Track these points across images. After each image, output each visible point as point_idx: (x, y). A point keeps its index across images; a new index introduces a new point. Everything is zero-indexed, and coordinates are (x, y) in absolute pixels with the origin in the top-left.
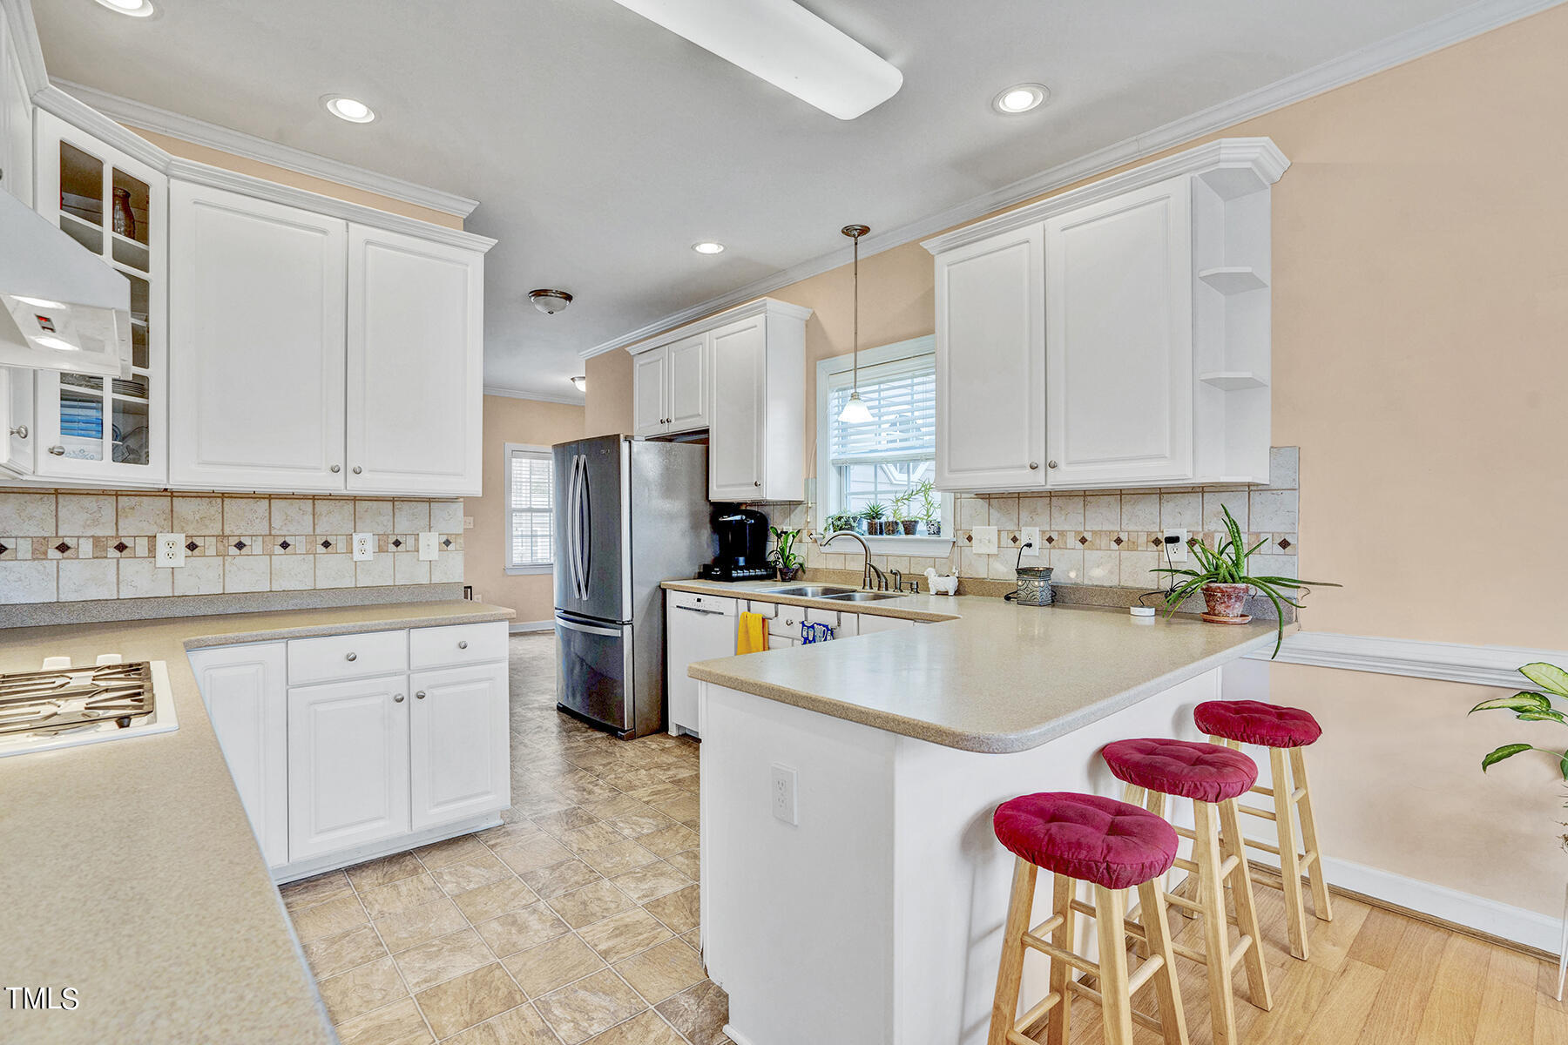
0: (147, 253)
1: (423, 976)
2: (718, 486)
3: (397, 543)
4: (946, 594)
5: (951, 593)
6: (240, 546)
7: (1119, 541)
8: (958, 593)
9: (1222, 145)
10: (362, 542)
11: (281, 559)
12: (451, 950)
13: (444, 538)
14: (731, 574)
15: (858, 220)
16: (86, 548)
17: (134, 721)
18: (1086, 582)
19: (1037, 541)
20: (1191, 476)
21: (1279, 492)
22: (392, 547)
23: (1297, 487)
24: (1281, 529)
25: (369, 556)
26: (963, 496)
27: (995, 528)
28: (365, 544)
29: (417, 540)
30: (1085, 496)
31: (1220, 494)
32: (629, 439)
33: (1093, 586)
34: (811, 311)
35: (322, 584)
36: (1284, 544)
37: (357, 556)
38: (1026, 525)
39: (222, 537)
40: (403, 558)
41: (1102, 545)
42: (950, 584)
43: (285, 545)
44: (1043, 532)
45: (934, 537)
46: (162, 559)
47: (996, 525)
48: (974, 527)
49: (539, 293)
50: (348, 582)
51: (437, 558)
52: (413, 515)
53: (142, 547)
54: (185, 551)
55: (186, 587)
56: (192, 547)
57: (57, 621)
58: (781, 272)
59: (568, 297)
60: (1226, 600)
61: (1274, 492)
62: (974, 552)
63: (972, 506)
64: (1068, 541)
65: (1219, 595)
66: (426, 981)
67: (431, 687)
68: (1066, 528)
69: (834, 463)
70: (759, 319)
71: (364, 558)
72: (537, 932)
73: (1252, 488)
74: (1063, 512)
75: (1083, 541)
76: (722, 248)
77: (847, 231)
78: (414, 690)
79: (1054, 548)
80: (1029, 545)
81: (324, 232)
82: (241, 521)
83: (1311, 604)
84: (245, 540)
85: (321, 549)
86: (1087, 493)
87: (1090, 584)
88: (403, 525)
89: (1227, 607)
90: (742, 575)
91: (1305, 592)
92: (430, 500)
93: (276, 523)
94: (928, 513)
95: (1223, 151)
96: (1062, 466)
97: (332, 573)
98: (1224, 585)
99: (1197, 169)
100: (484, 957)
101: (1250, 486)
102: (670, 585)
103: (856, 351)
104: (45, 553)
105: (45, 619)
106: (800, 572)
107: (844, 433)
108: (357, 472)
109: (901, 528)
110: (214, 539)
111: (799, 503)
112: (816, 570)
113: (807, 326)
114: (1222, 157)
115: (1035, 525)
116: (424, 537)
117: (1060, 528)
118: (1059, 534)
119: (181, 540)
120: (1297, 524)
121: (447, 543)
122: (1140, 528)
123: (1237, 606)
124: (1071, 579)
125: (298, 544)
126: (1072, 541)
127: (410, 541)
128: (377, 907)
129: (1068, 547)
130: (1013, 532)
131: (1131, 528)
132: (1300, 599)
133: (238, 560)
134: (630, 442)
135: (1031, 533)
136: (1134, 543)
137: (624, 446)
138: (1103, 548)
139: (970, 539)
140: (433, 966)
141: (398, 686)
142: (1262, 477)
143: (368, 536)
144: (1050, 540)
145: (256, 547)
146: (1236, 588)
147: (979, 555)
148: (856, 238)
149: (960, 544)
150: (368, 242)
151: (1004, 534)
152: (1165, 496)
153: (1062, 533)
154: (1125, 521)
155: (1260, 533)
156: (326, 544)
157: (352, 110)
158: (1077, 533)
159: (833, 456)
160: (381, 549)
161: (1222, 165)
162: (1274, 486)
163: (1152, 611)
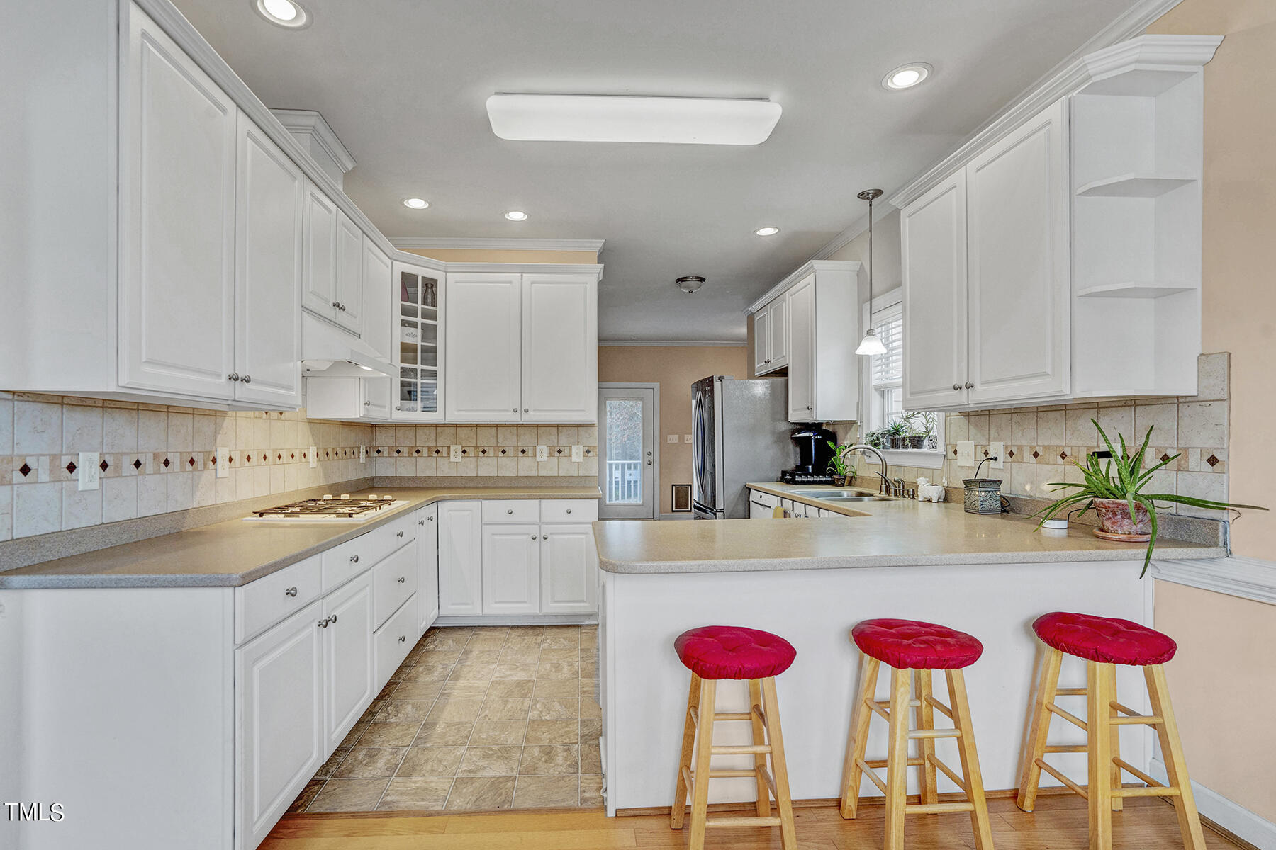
0: (436, 311)
1: (502, 675)
2: (794, 410)
3: (560, 452)
4: (930, 500)
5: (935, 500)
6: (484, 452)
7: (1063, 456)
8: (946, 500)
9: (1086, 62)
10: (541, 451)
11: (503, 460)
12: (521, 669)
13: (586, 449)
14: (795, 478)
15: (870, 186)
16: (425, 451)
17: (354, 515)
18: (1038, 495)
19: (1002, 456)
20: (1069, 393)
21: (1208, 404)
22: (557, 454)
23: (1226, 397)
24: (1210, 444)
25: (545, 458)
26: (952, 414)
27: (972, 443)
28: (542, 451)
29: (571, 450)
30: (1037, 412)
31: (1150, 407)
32: (721, 379)
33: (1043, 498)
34: (860, 262)
35: (522, 474)
36: (1213, 461)
37: (538, 459)
38: (995, 440)
39: (476, 447)
40: (564, 460)
41: (1051, 460)
42: (935, 492)
43: (504, 452)
44: (1006, 447)
45: (933, 451)
46: (452, 459)
47: (974, 440)
48: (958, 442)
49: (681, 280)
50: (534, 474)
51: (582, 461)
52: (569, 434)
53: (445, 451)
54: (461, 454)
55: (463, 472)
56: (464, 452)
57: (416, 485)
58: (839, 234)
59: (702, 280)
60: (1111, 516)
61: (1203, 403)
62: (959, 464)
63: (957, 421)
64: (1024, 456)
65: (1104, 510)
66: (501, 677)
67: (551, 534)
68: (1024, 442)
69: (877, 388)
70: (810, 278)
71: (542, 460)
72: (564, 673)
73: (1181, 400)
74: (1020, 428)
75: (1036, 455)
76: (777, 231)
77: (862, 196)
78: (543, 534)
79: (1014, 461)
80: (996, 459)
81: (510, 282)
82: (486, 439)
83: (1238, 529)
84: (486, 449)
85: (521, 454)
86: (1039, 410)
87: (1041, 497)
88: (563, 441)
89: (1114, 523)
90: (806, 479)
91: (1236, 515)
92: (578, 426)
93: (500, 440)
94: (927, 429)
95: (1089, 67)
96: (978, 386)
97: (525, 467)
98: (1107, 500)
99: (1074, 89)
100: (531, 676)
101: (1179, 400)
102: (754, 486)
103: (871, 300)
104: (412, 454)
105: (411, 484)
106: (853, 479)
107: (887, 362)
108: (526, 411)
109: (908, 442)
110: (473, 448)
111: (854, 422)
112: (862, 478)
113: (858, 275)
114: (1091, 72)
115: (1000, 440)
116: (575, 449)
117: (1018, 443)
118: (1018, 449)
119: (459, 448)
120: (1226, 439)
121: (588, 452)
122: (1080, 443)
123: (1125, 523)
124: (1025, 490)
125: (510, 452)
126: (1028, 456)
127: (567, 450)
128: (510, 644)
129: (1025, 461)
130: (985, 446)
131: (1074, 443)
132: (1231, 522)
133: (484, 460)
134: (721, 381)
135: (997, 449)
136: (1076, 457)
137: (717, 385)
138: (1051, 462)
139: (955, 452)
140: (508, 673)
141: (534, 530)
142: (1189, 389)
143: (544, 447)
144: (1011, 454)
145: (491, 452)
146: (1119, 504)
147: (962, 467)
148: (871, 201)
149: (949, 457)
150: (532, 283)
151: (979, 448)
152: (1101, 410)
153: (1020, 448)
154: (1069, 436)
155: (1188, 448)
156: (523, 452)
157: (517, 216)
158: (1032, 447)
159: (874, 383)
160: (551, 455)
161: (1095, 79)
162: (1202, 397)
163: (1064, 524)
